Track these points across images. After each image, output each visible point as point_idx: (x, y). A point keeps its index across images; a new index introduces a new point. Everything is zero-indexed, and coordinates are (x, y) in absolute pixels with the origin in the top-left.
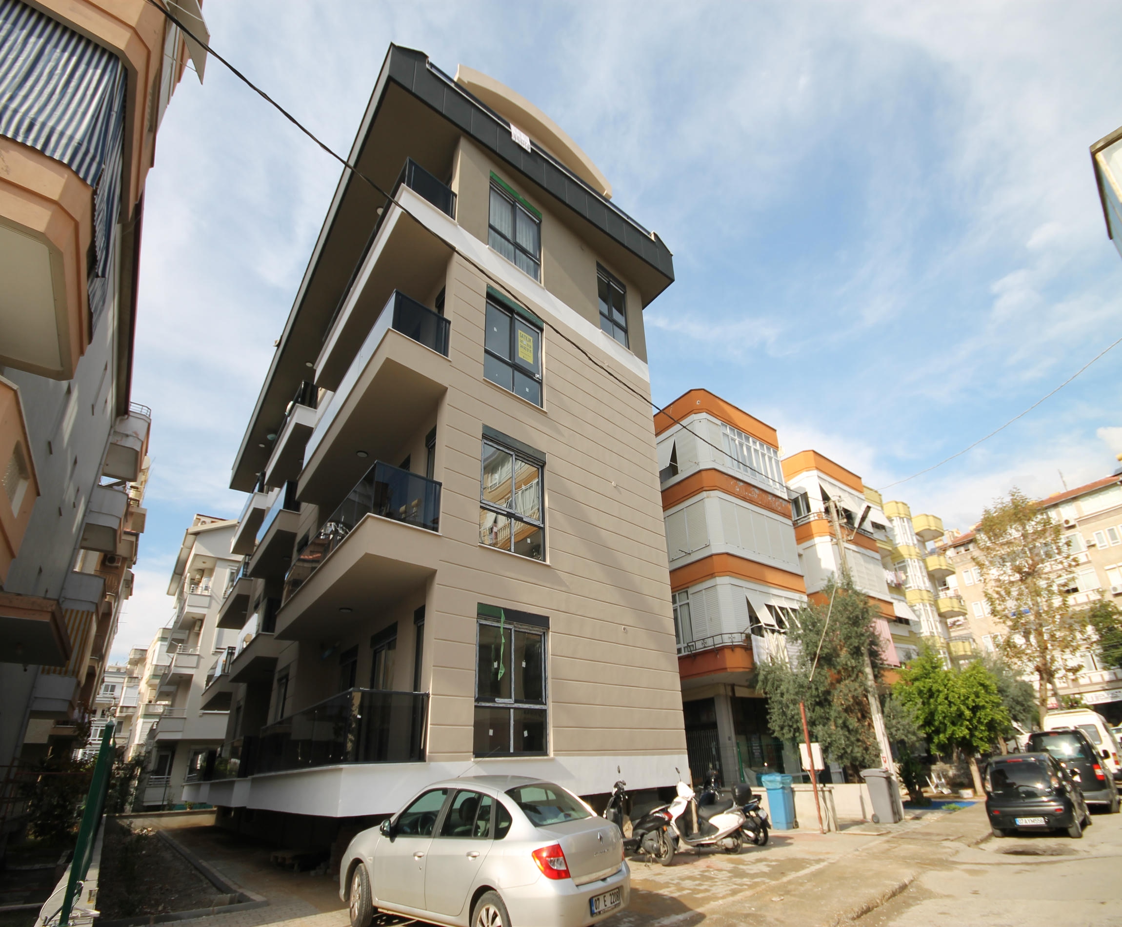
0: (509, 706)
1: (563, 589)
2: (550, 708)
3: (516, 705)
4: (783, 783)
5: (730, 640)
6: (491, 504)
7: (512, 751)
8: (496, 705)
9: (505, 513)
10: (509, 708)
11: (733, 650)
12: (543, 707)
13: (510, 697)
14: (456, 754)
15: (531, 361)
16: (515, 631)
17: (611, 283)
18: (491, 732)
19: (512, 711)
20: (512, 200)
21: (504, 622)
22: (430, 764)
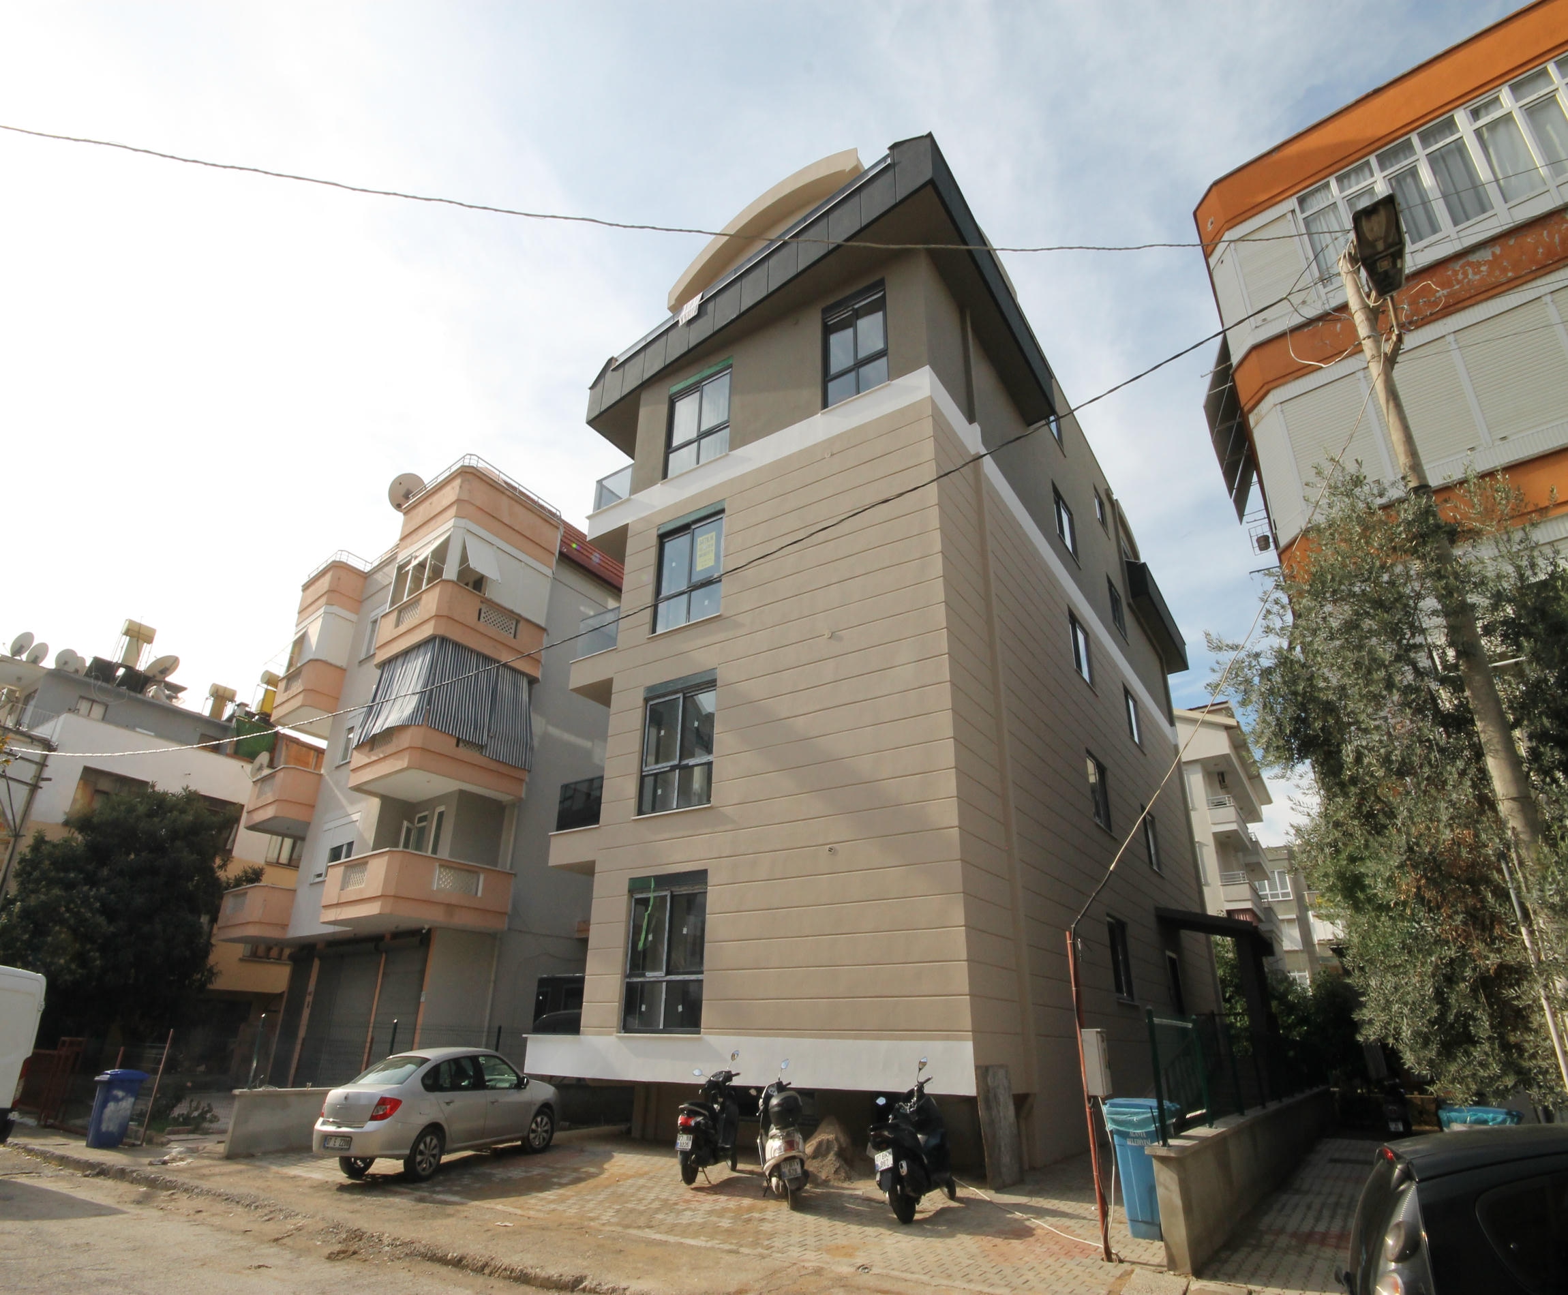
0: (660, 979)
1: (729, 827)
2: (707, 976)
3: (668, 978)
7: (661, 1027)
8: (645, 979)
9: (669, 769)
10: (661, 982)
12: (699, 977)
13: (661, 969)
14: (601, 1029)
15: (711, 563)
16: (673, 897)
17: (856, 306)
18: (644, 1008)
19: (664, 984)
20: (696, 388)
21: (654, 891)
22: (581, 1037)
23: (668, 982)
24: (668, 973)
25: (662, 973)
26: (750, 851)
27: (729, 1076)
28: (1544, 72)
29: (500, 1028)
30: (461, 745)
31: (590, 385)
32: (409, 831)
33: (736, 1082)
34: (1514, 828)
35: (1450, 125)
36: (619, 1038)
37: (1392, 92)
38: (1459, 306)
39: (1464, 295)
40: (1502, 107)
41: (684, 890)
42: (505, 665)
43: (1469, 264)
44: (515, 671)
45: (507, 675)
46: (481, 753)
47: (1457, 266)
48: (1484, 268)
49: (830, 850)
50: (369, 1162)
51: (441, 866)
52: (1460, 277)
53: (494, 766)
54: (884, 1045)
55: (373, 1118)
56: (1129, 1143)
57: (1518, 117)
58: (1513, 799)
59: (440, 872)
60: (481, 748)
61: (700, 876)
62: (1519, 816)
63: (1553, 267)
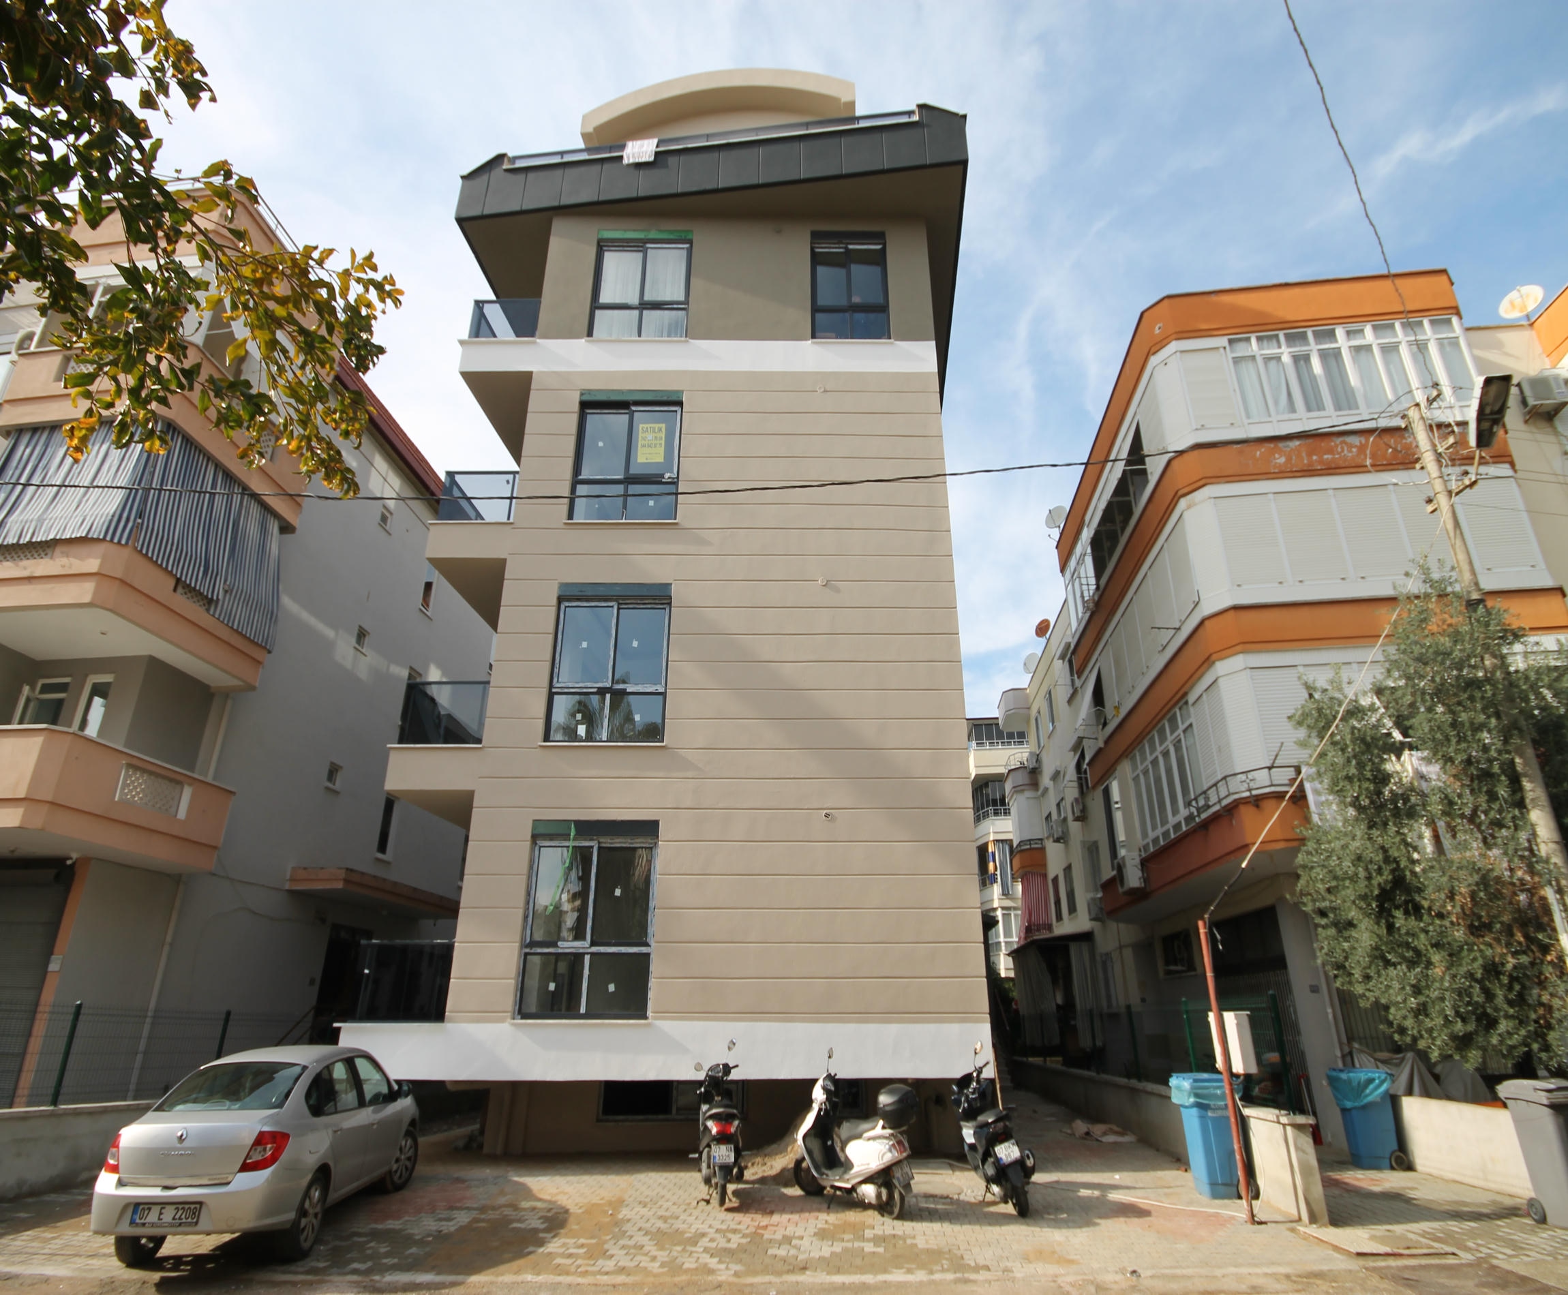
0: (581, 951)
1: (690, 774)
2: (655, 949)
3: (595, 949)
4: (1197, 1095)
5: (1244, 787)
6: (570, 685)
7: (583, 1010)
8: (560, 951)
9: (595, 690)
10: (584, 954)
11: (1257, 806)
12: (644, 950)
13: (584, 939)
14: (484, 1014)
15: (660, 458)
16: (600, 848)
17: (851, 247)
18: (552, 986)
19: (587, 958)
20: (639, 246)
21: (574, 839)
22: (447, 1026)
23: (592, 954)
24: (593, 944)
25: (587, 943)
26: (721, 805)
27: (727, 1069)
28: (1392, 326)
29: (228, 1014)
30: (180, 590)
31: (466, 172)
32: (28, 700)
33: (734, 1075)
34: (1555, 864)
35: (1331, 335)
36: (513, 1025)
37: (1297, 290)
38: (1338, 471)
39: (1341, 464)
40: (1364, 338)
41: (619, 842)
42: (255, 496)
43: (1344, 442)
44: (266, 508)
45: (255, 509)
46: (208, 610)
47: (1339, 440)
48: (1354, 450)
49: (827, 815)
50: (159, 1241)
51: (129, 766)
52: (1339, 450)
53: (224, 633)
54: (893, 1029)
55: (246, 1167)
56: (1210, 1114)
57: (1376, 350)
58: (1556, 842)
59: (127, 777)
60: (209, 602)
61: (649, 829)
62: (1559, 854)
63: (1396, 467)
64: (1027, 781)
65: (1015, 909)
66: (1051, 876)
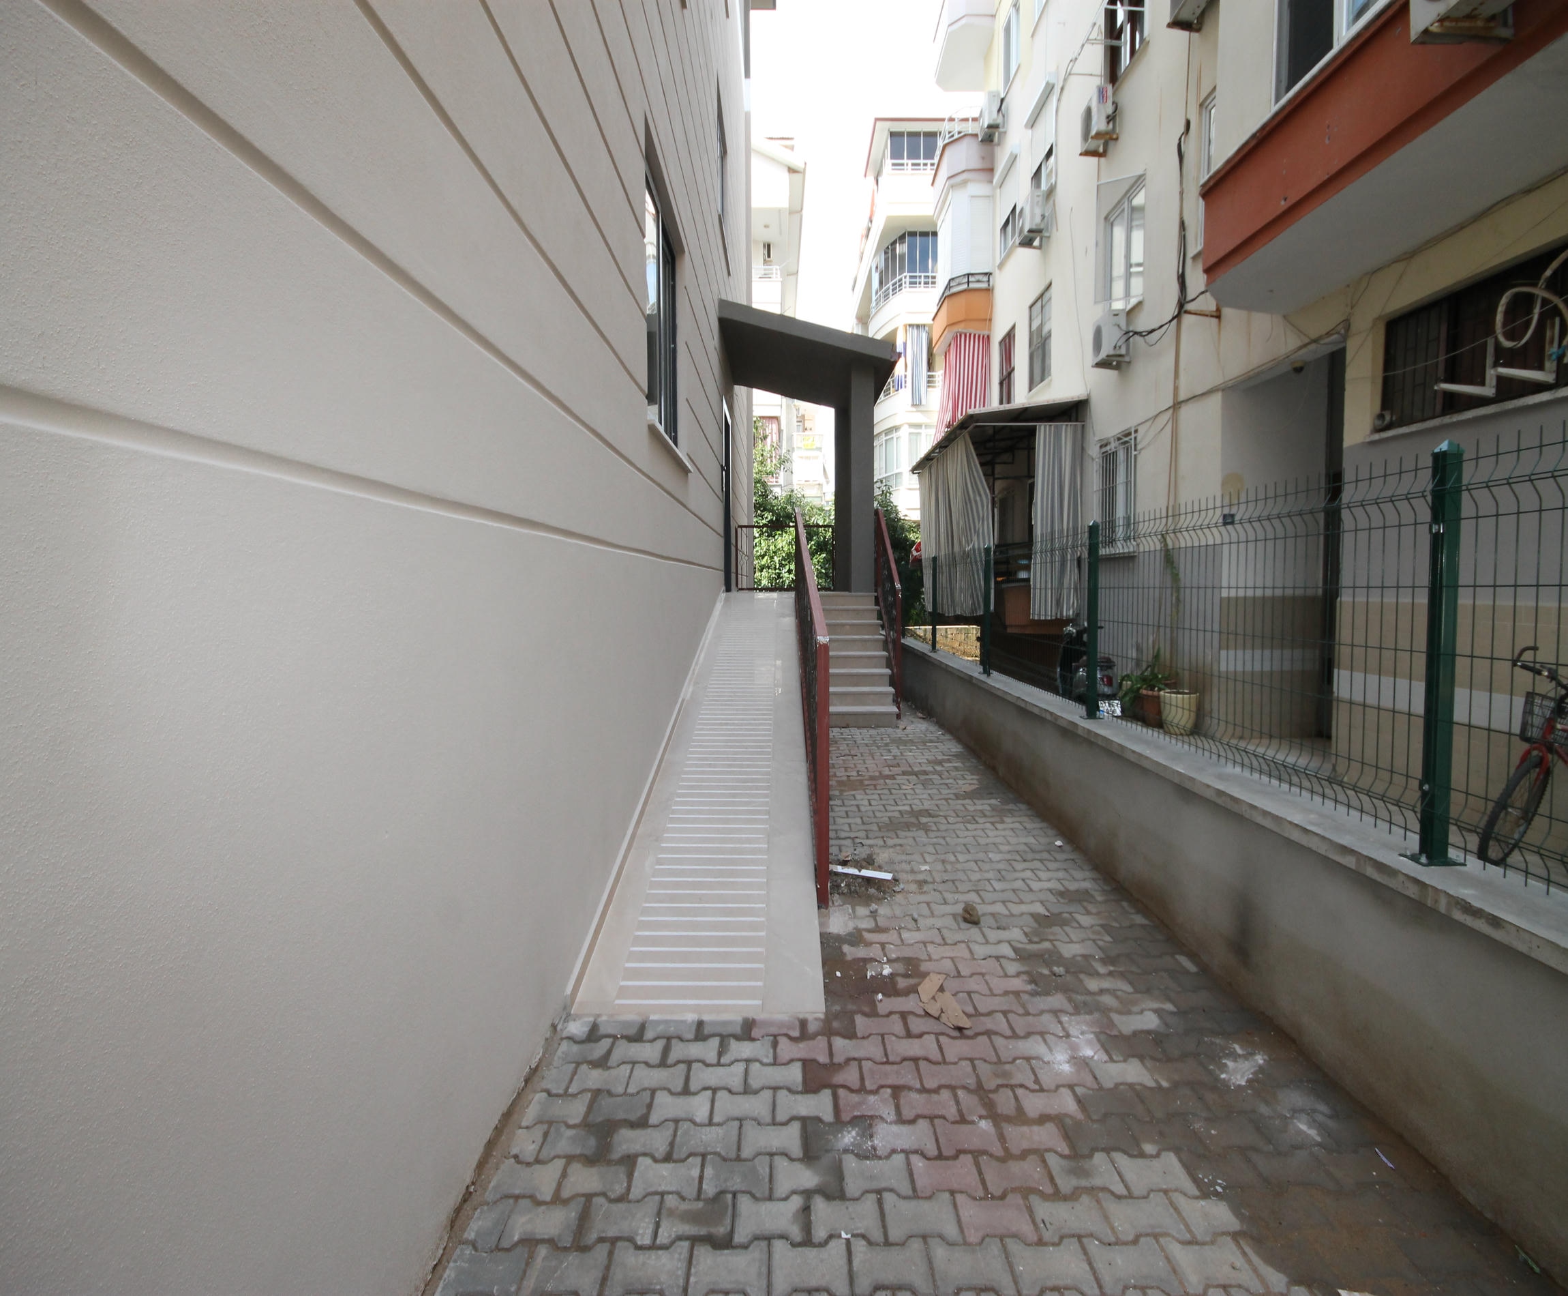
64: (975, 163)
65: (927, 426)
66: (998, 334)
